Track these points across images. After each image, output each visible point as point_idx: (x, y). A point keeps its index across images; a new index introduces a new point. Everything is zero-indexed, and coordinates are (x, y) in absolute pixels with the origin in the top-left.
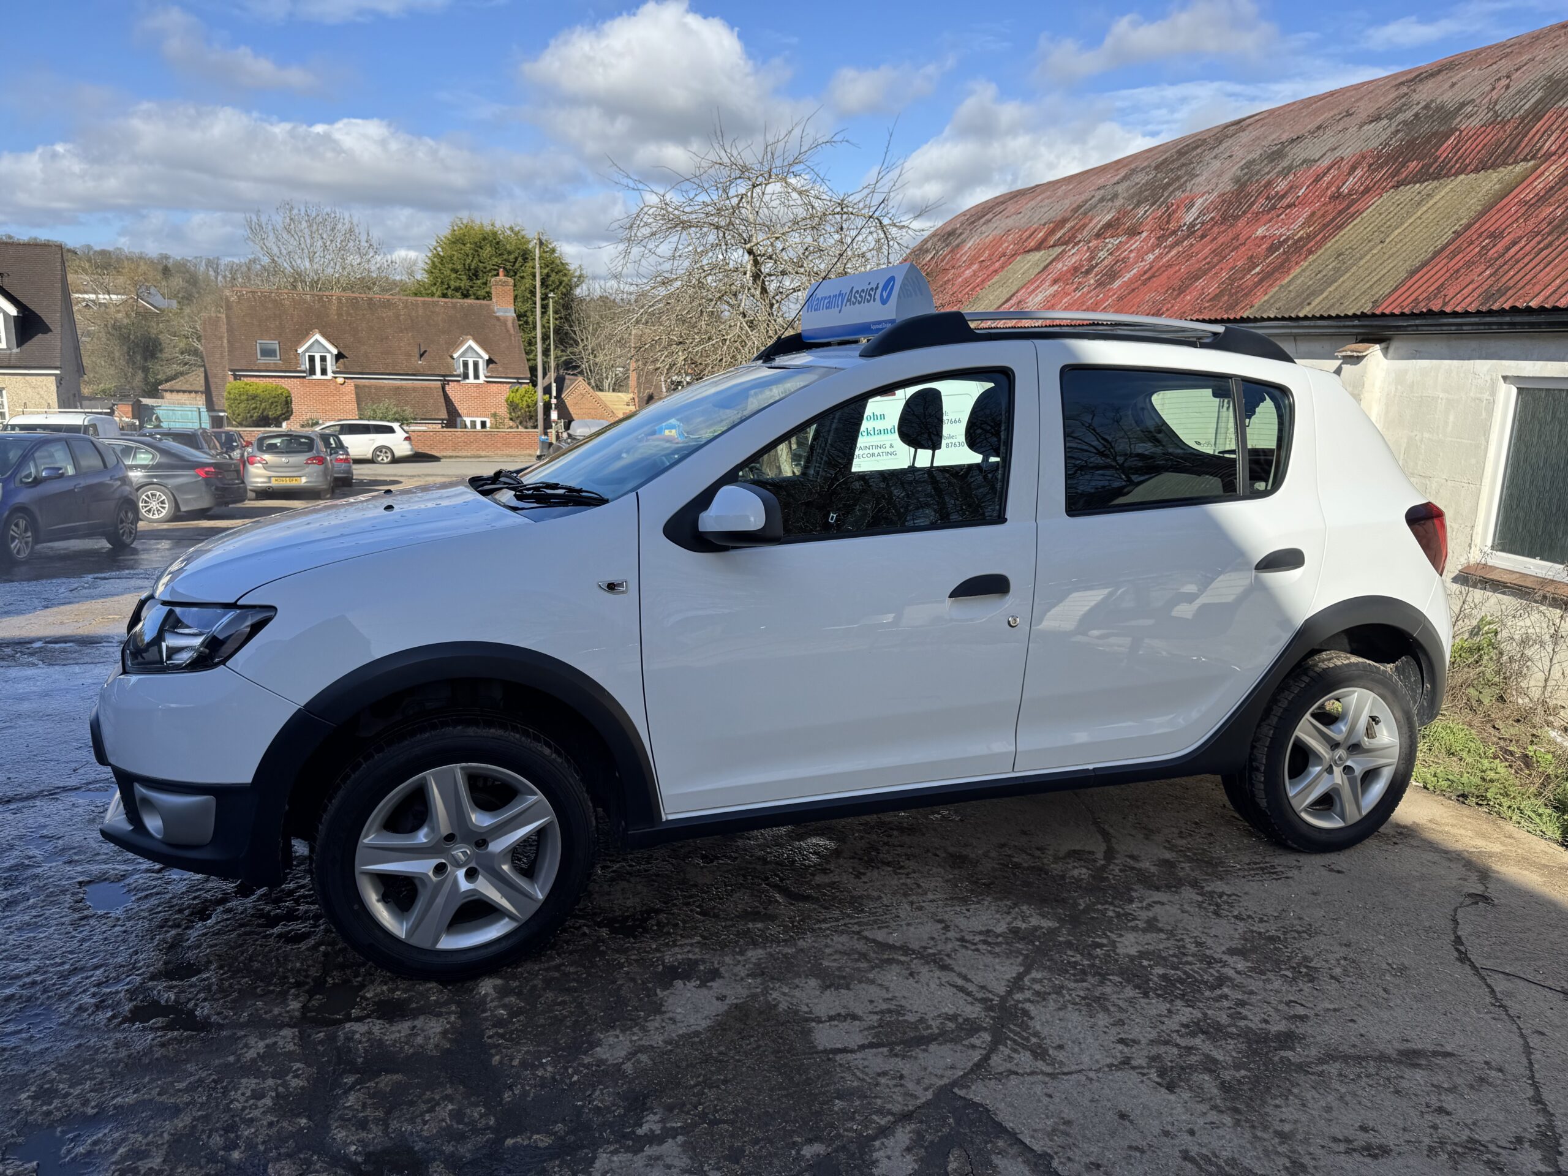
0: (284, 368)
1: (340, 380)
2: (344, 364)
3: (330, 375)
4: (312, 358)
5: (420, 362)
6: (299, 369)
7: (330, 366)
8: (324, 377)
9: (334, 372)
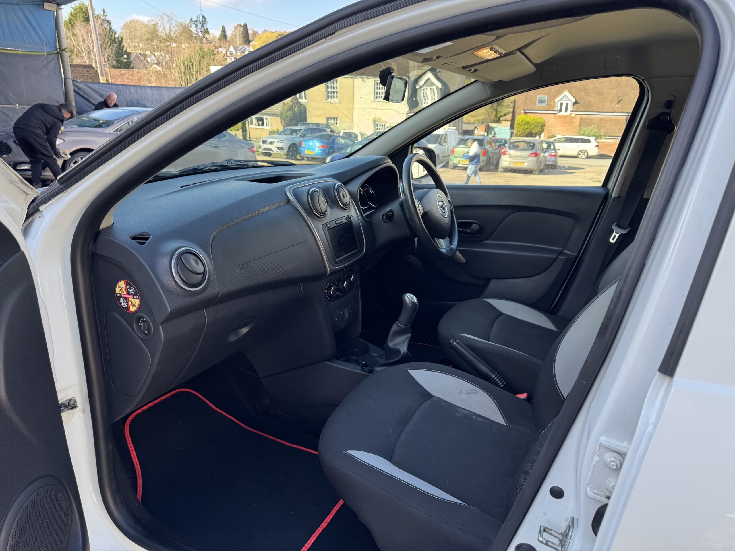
0: (547, 109)
1: (573, 115)
2: (577, 107)
3: (569, 112)
4: (562, 104)
5: (617, 106)
6: (554, 109)
7: (570, 108)
8: (566, 114)
9: (571, 111)
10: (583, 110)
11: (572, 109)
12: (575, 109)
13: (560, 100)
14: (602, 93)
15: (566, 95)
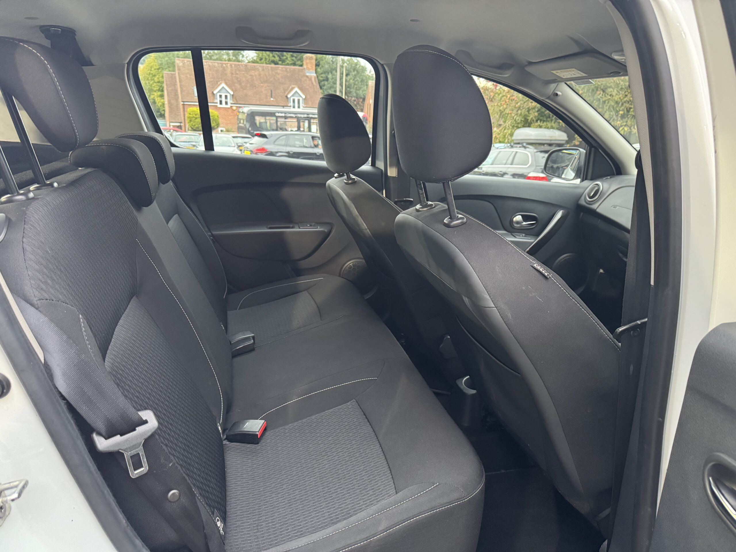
1: (234, 108)
2: (236, 99)
3: (229, 105)
4: (221, 96)
5: (272, 99)
6: (215, 102)
7: (229, 101)
8: (226, 106)
9: (231, 104)
10: (243, 102)
11: (232, 102)
12: (236, 102)
13: (219, 92)
14: (255, 86)
15: (223, 87)
